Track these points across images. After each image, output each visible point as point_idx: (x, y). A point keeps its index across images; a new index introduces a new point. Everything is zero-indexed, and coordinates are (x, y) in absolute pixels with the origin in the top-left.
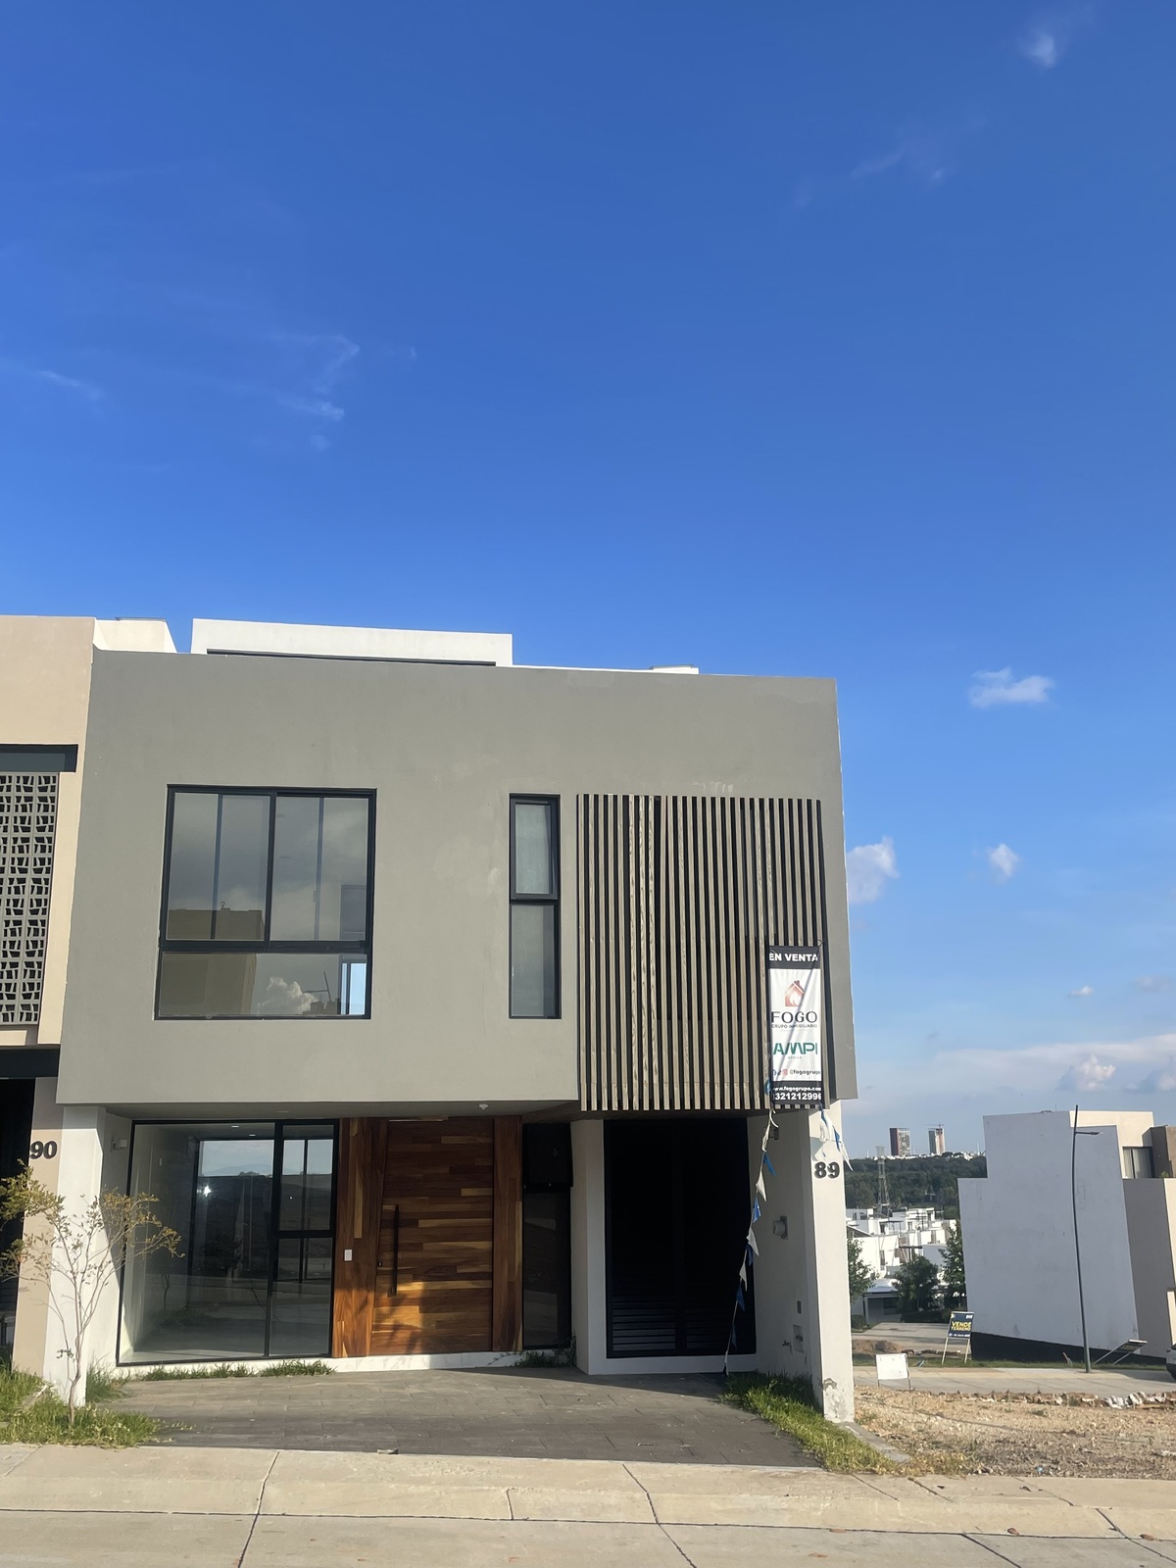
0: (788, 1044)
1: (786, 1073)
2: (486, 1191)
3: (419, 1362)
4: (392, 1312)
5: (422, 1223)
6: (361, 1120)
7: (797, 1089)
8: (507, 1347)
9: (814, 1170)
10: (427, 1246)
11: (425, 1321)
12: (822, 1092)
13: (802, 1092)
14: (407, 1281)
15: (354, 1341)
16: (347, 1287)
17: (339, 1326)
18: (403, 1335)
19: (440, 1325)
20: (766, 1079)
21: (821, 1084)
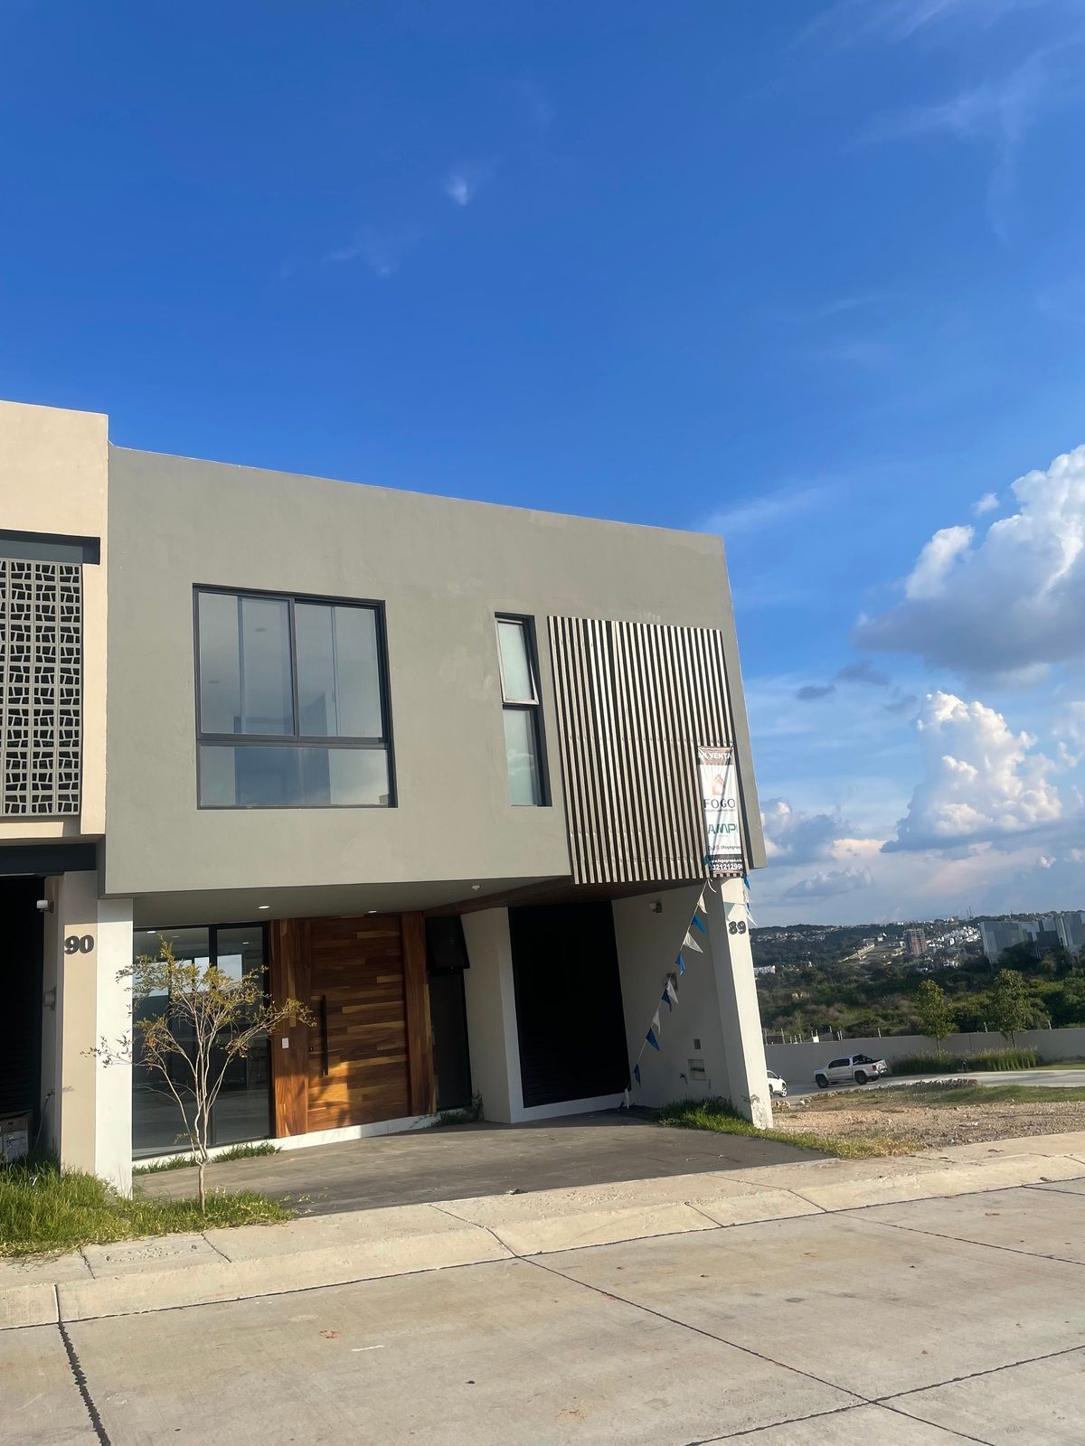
0: (718, 825)
1: (718, 849)
2: (397, 978)
3: (352, 1133)
4: (322, 1092)
5: (346, 1010)
6: (290, 921)
7: (727, 861)
8: (424, 1111)
9: (728, 928)
10: (351, 1029)
11: (351, 1097)
12: (743, 863)
13: (730, 863)
14: (335, 1064)
15: (294, 1120)
16: (286, 1073)
17: (281, 1109)
18: (335, 1111)
19: (365, 1097)
20: (705, 854)
21: (742, 856)
